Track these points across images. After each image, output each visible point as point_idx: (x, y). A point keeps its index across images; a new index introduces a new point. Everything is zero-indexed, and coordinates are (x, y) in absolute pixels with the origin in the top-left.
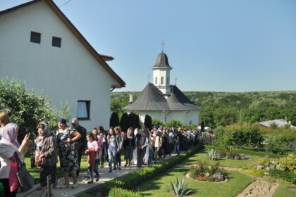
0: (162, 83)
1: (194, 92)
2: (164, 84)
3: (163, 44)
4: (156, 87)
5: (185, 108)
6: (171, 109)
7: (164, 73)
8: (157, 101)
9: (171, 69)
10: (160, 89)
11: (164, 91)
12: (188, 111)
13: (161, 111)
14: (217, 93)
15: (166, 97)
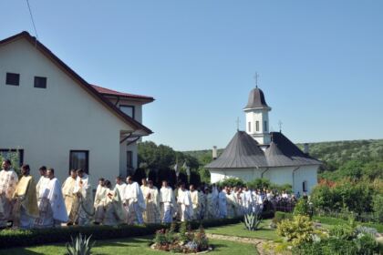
0: (257, 129)
1: (340, 142)
2: (261, 131)
3: (256, 77)
4: (249, 136)
5: (291, 163)
6: (270, 165)
7: (259, 117)
8: (249, 154)
9: (270, 109)
10: (256, 139)
11: (260, 141)
12: (298, 167)
13: (253, 168)
14: (376, 141)
15: (264, 149)
